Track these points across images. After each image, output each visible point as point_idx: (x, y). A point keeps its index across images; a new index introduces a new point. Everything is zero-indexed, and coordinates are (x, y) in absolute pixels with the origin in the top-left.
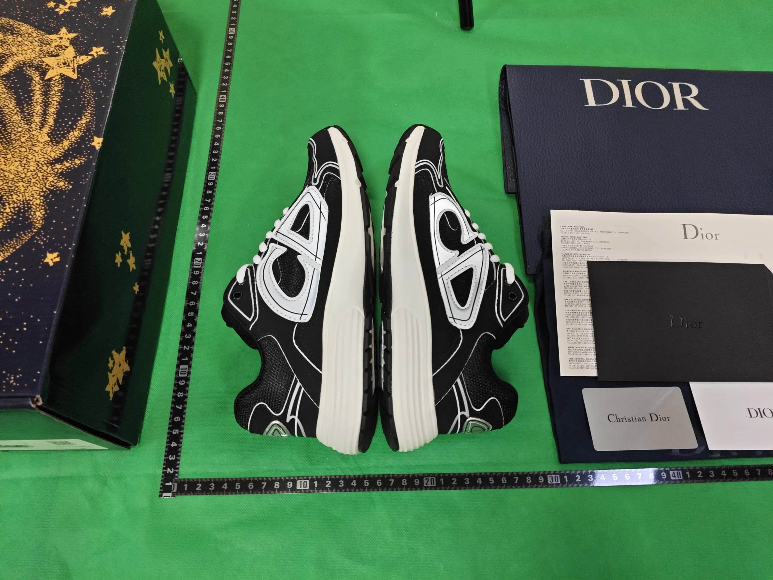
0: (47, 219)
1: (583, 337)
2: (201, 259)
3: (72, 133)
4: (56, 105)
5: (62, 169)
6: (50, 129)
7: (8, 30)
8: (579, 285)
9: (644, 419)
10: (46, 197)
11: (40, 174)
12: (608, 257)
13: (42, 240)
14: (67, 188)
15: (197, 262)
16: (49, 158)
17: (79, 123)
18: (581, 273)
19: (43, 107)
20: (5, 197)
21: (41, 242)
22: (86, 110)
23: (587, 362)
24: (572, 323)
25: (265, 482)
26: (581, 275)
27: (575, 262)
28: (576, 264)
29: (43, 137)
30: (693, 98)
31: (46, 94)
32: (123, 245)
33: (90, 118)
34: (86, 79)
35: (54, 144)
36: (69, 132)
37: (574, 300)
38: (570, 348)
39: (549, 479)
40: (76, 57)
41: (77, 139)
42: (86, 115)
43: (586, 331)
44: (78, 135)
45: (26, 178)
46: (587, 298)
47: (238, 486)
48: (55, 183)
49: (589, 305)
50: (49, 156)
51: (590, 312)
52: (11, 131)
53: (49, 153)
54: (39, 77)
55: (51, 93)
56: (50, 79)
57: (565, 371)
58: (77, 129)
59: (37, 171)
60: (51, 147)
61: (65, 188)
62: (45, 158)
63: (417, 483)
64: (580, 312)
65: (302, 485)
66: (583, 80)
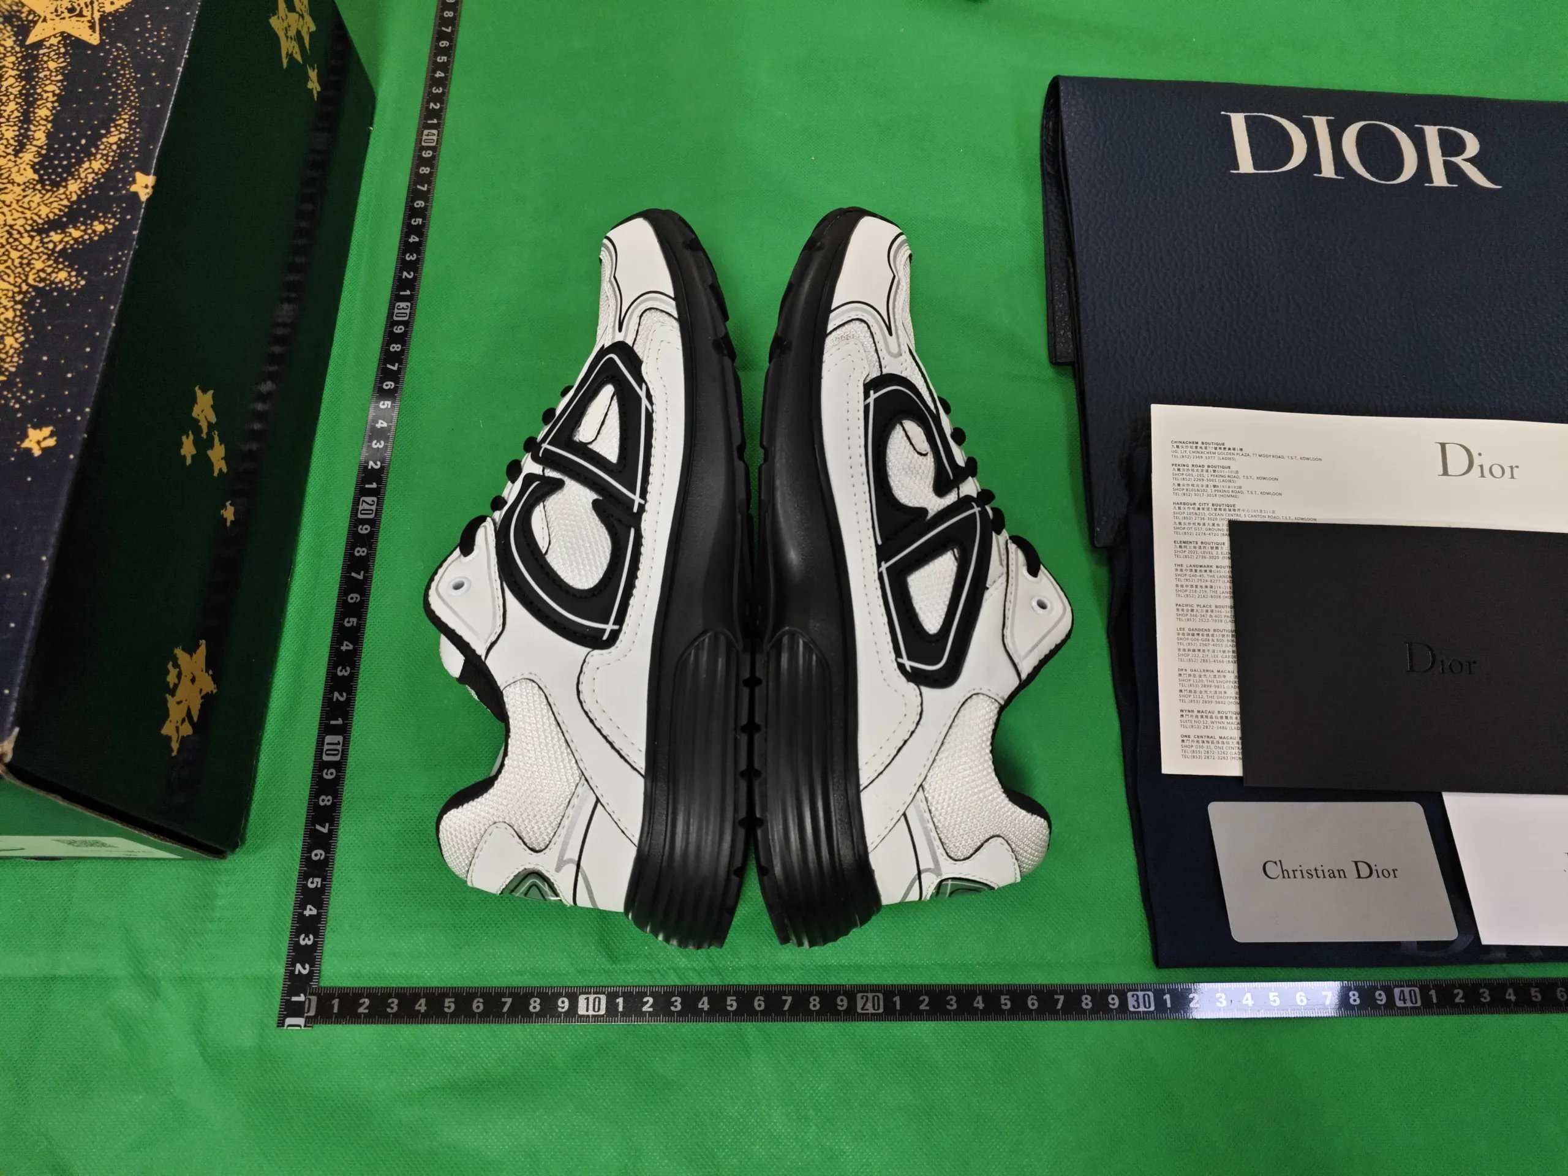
0: (29, 353)
1: (1213, 689)
3: (86, 165)
4: (53, 102)
5: (63, 244)
6: (39, 153)
8: (1208, 573)
9: (1342, 873)
10: (27, 305)
11: (15, 255)
12: (1274, 512)
13: (18, 400)
14: (75, 285)
15: (366, 507)
16: (35, 218)
17: (103, 143)
18: (1215, 546)
19: (22, 106)
21: (15, 403)
22: (119, 114)
23: (1220, 745)
24: (1190, 657)
25: (509, 997)
26: (1214, 551)
27: (1201, 522)
28: (1204, 528)
29: (22, 171)
30: (1468, 160)
31: (28, 77)
32: (197, 417)
33: (127, 131)
34: (120, 45)
35: (48, 188)
36: (80, 162)
37: (1198, 606)
38: (1184, 713)
39: (1131, 1002)
41: (99, 179)
42: (120, 125)
43: (1219, 676)
44: (100, 169)
46: (1227, 601)
47: (449, 1005)
48: (49, 274)
49: (1229, 619)
50: (36, 214)
51: (1230, 634)
53: (35, 209)
54: (14, 38)
55: (41, 75)
56: (39, 44)
57: (1173, 762)
58: (99, 156)
59: (8, 247)
60: (39, 195)
61: (69, 286)
62: (25, 218)
63: (842, 1006)
64: (1210, 633)
65: (591, 1006)
66: (1228, 114)
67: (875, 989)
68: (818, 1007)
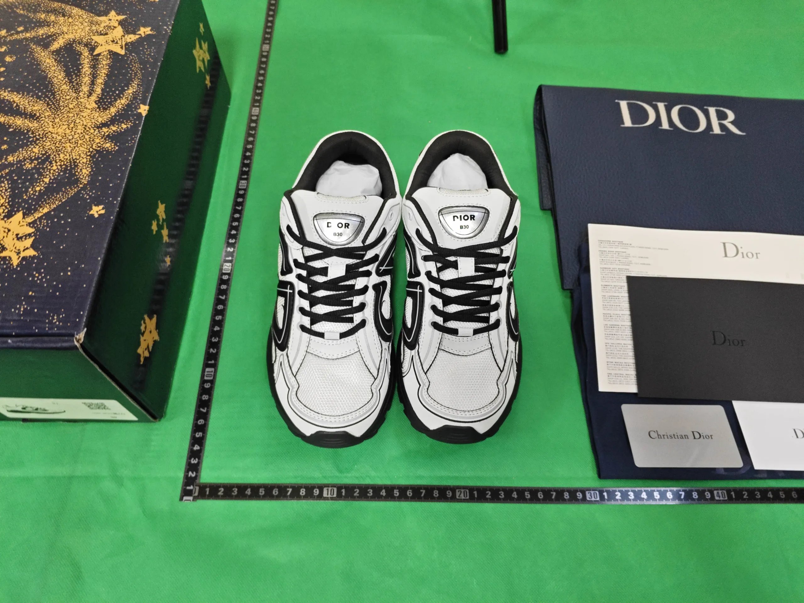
0: (93, 176)
1: (622, 352)
3: (119, 101)
4: (104, 77)
5: (108, 132)
6: (98, 97)
7: (60, 13)
8: (618, 299)
9: (686, 437)
10: (92, 157)
11: (87, 137)
12: (647, 272)
13: (88, 194)
14: (113, 149)
16: (96, 122)
17: (126, 93)
18: (621, 287)
19: (91, 79)
20: (52, 156)
21: (87, 196)
22: (133, 81)
23: (626, 378)
24: (610, 337)
25: (290, 488)
26: (620, 289)
27: (613, 276)
28: (615, 279)
29: (91, 104)
30: (729, 122)
31: (94, 67)
32: (159, 214)
33: (137, 88)
34: (133, 54)
35: (102, 110)
36: (116, 100)
37: (613, 314)
38: (609, 363)
39: (588, 496)
40: (124, 36)
41: (124, 107)
42: (133, 86)
43: (624, 347)
44: (124, 103)
45: (74, 140)
46: (627, 312)
48: (102, 144)
49: (628, 321)
51: (629, 328)
52: (60, 99)
53: (96, 119)
54: (88, 52)
55: (100, 66)
56: (99, 55)
57: (604, 386)
58: (124, 98)
59: (84, 134)
60: (98, 113)
61: (111, 149)
62: (92, 122)
63: (449, 495)
64: (619, 327)
65: (329, 493)
66: (619, 102)
67: (465, 488)
68: (438, 495)
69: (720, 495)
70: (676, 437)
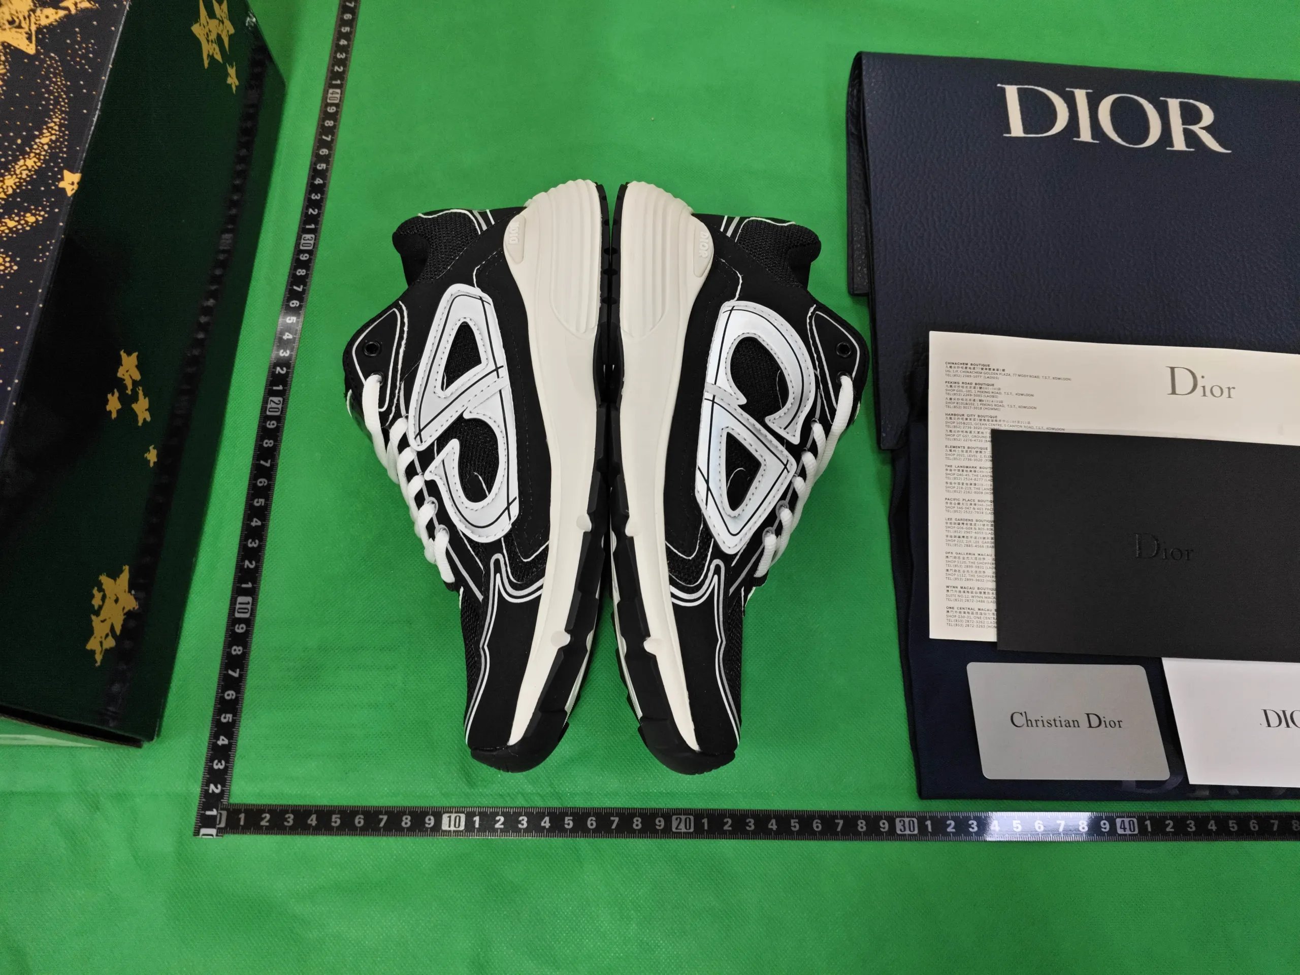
1: (974, 569)
2: (281, 399)
3: (21, 162)
8: (973, 473)
9: (1076, 723)
12: (1029, 423)
14: (9, 269)
15: (273, 405)
18: (979, 450)
23: (979, 616)
24: (956, 542)
25: (385, 814)
26: (979, 454)
27: (969, 430)
28: (970, 435)
30: (1204, 128)
32: (123, 377)
33: (58, 133)
34: (52, 55)
36: (16, 160)
37: (964, 500)
38: (949, 589)
39: (899, 826)
40: (34, 11)
41: (32, 175)
43: (980, 559)
44: (33, 167)
46: (988, 497)
47: (336, 820)
49: (990, 511)
51: (990, 523)
57: (939, 630)
58: (32, 155)
61: (4, 270)
63: (660, 826)
64: (973, 523)
65: (452, 823)
66: (1004, 86)
67: (687, 812)
68: (640, 826)
69: (1127, 826)
70: (1058, 723)
